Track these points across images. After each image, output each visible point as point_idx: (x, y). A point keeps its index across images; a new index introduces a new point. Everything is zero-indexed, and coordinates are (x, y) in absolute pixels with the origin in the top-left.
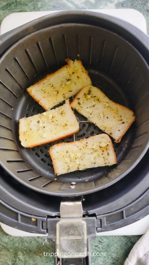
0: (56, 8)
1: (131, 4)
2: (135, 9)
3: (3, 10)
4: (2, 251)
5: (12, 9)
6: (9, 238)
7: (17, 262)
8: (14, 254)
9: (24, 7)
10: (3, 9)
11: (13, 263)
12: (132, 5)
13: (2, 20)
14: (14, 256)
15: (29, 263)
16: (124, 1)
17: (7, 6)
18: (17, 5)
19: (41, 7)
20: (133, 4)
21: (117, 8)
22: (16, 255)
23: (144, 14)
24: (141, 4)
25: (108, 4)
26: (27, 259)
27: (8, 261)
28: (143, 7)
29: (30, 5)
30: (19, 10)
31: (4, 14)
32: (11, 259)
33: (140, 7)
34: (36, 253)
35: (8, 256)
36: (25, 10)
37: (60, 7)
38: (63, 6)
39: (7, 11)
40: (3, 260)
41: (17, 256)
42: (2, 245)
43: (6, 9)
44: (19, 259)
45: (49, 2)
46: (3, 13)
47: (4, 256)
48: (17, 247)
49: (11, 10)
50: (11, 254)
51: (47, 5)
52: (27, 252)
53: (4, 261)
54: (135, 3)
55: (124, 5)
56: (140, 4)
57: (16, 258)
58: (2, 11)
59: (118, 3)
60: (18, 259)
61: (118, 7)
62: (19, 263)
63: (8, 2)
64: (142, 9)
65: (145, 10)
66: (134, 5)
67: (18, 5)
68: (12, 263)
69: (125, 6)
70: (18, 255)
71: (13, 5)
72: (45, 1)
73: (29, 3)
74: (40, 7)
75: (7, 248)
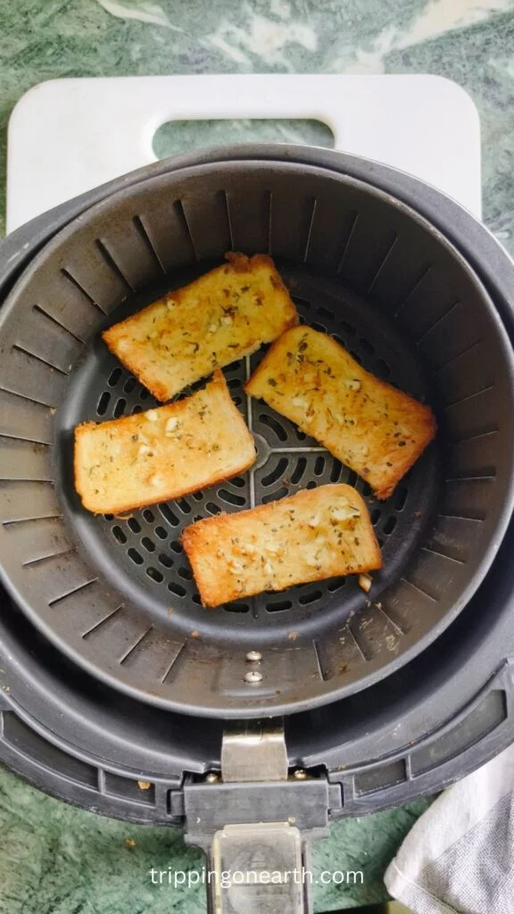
0: (188, 64)
1: (436, 58)
2: (448, 75)
3: (16, 65)
4: (12, 832)
5: (47, 64)
6: (33, 793)
7: (59, 865)
8: (50, 841)
9: (85, 59)
10: (15, 62)
11: (46, 869)
12: (436, 61)
13: (16, 102)
14: (48, 846)
15: (95, 869)
16: (410, 47)
17: (30, 55)
18: (62, 49)
19: (142, 59)
20: (441, 57)
21: (387, 71)
22: (56, 843)
23: (474, 90)
24: (468, 58)
25: (361, 54)
26: (87, 856)
27: (30, 862)
28: (474, 67)
29: (104, 50)
30: (69, 68)
31: (19, 81)
32: (39, 857)
33: (464, 66)
34: (117, 840)
35: (31, 849)
36: (88, 68)
37: (202, 60)
38: (213, 59)
39: (29, 72)
40: (15, 858)
41: (57, 849)
42: (14, 815)
43: (27, 62)
44: (64, 858)
45: (166, 44)
46: (18, 77)
47: (19, 847)
48: (59, 821)
49: (44, 68)
50: (40, 840)
51: (159, 54)
52: (90, 836)
53: (18, 861)
54: (446, 55)
55: (412, 60)
56: (464, 57)
57: (54, 855)
58: (12, 71)
59: (393, 53)
60: (60, 858)
61: (392, 65)
62: (65, 869)
63: (32, 41)
64: (470, 76)
65: (479, 78)
66: (445, 60)
67: (66, 49)
68: (42, 868)
69: (415, 65)
70: (63, 843)
71: (50, 52)
72: (154, 40)
73: (101, 43)
74: (138, 60)
75: (28, 824)
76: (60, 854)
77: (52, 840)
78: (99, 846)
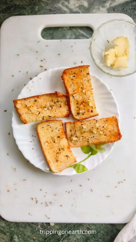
0: (52, 11)
1: (122, 9)
2: (126, 14)
3: (3, 13)
5: (11, 12)
6: (5, 223)
8: (10, 237)
9: (22, 11)
10: (3, 12)
12: (122, 10)
13: (2, 23)
14: (10, 239)
16: (115, 6)
17: (7, 10)
18: (16, 8)
19: (38, 10)
20: (124, 9)
21: (108, 12)
22: (12, 238)
23: (133, 18)
24: (132, 9)
25: (101, 8)
28: (133, 11)
29: (28, 8)
30: (18, 13)
31: (4, 17)
33: (130, 11)
34: (30, 237)
35: (5, 240)
36: (23, 13)
37: (56, 11)
38: (58, 10)
39: (6, 14)
41: (12, 240)
43: (6, 12)
45: (45, 6)
46: (3, 16)
47: (1, 239)
48: (13, 231)
49: (10, 13)
50: (7, 237)
51: (43, 9)
52: (22, 236)
54: (125, 8)
55: (115, 10)
56: (131, 8)
58: (2, 14)
59: (110, 8)
61: (110, 11)
63: (8, 6)
64: (132, 14)
66: (125, 9)
67: (17, 8)
69: (116, 11)
70: (14, 238)
71: (12, 9)
72: (42, 5)
73: (27, 6)
74: (37, 11)
75: (4, 232)
76: (13, 241)
77: (11, 237)
78: (25, 239)
